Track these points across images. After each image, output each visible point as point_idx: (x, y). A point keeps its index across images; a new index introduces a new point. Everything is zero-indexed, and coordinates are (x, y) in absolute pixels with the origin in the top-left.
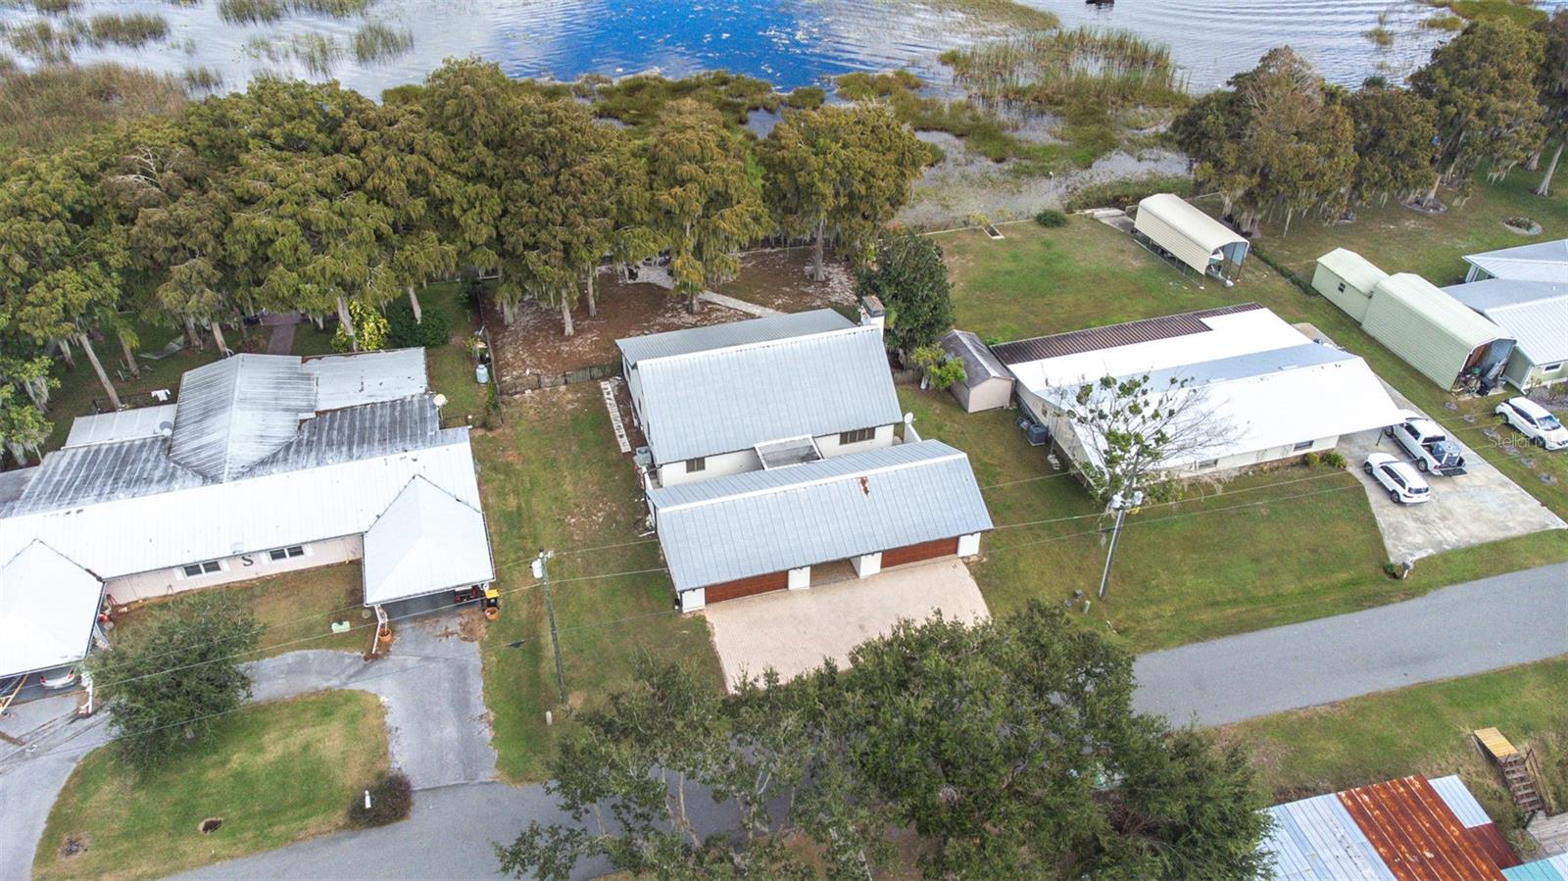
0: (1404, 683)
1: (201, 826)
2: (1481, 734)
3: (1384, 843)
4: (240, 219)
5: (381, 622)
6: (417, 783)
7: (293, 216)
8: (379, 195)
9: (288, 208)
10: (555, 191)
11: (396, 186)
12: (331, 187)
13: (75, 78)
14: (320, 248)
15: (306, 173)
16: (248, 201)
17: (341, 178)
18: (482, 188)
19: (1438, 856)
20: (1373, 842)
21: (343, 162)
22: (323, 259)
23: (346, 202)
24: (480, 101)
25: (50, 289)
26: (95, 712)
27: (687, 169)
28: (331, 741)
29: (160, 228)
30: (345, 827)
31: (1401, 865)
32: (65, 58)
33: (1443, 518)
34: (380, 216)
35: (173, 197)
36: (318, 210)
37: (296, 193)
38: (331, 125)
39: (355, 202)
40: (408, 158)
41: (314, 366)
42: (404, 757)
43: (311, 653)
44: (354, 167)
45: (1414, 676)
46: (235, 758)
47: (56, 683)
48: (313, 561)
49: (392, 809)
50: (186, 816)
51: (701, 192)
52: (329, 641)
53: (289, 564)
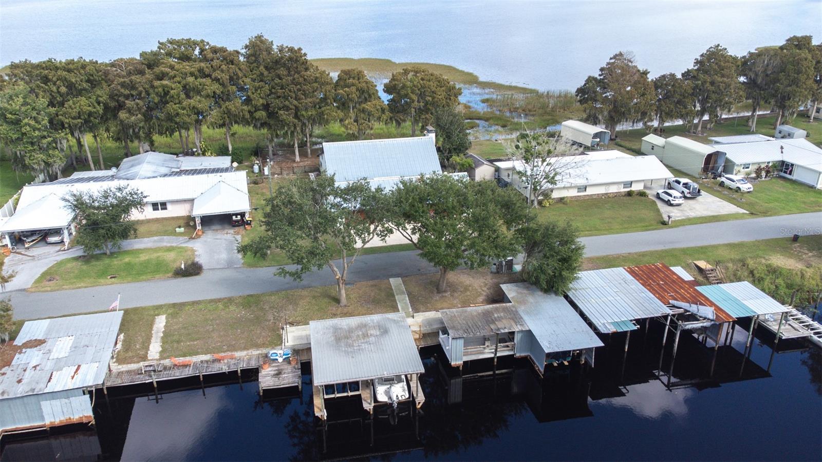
0: (664, 248)
1: (109, 277)
2: (696, 262)
3: (642, 279)
4: (157, 83)
5: (198, 228)
6: (205, 267)
7: (179, 83)
8: (217, 80)
9: (178, 79)
10: (292, 83)
11: (225, 77)
12: (197, 73)
14: (189, 96)
16: (161, 77)
17: (201, 70)
19: (666, 283)
20: (637, 280)
22: (190, 101)
25: (74, 104)
26: (68, 250)
28: (171, 256)
29: (123, 85)
30: (172, 277)
31: (649, 285)
33: (691, 210)
34: (216, 87)
37: (182, 73)
39: (206, 81)
40: (230, 66)
41: (181, 158)
42: (200, 261)
43: (165, 237)
44: (207, 67)
45: (667, 247)
46: (127, 259)
47: (52, 239)
48: (173, 211)
49: (193, 270)
50: (103, 274)
51: (357, 89)
52: (174, 233)
53: (160, 214)
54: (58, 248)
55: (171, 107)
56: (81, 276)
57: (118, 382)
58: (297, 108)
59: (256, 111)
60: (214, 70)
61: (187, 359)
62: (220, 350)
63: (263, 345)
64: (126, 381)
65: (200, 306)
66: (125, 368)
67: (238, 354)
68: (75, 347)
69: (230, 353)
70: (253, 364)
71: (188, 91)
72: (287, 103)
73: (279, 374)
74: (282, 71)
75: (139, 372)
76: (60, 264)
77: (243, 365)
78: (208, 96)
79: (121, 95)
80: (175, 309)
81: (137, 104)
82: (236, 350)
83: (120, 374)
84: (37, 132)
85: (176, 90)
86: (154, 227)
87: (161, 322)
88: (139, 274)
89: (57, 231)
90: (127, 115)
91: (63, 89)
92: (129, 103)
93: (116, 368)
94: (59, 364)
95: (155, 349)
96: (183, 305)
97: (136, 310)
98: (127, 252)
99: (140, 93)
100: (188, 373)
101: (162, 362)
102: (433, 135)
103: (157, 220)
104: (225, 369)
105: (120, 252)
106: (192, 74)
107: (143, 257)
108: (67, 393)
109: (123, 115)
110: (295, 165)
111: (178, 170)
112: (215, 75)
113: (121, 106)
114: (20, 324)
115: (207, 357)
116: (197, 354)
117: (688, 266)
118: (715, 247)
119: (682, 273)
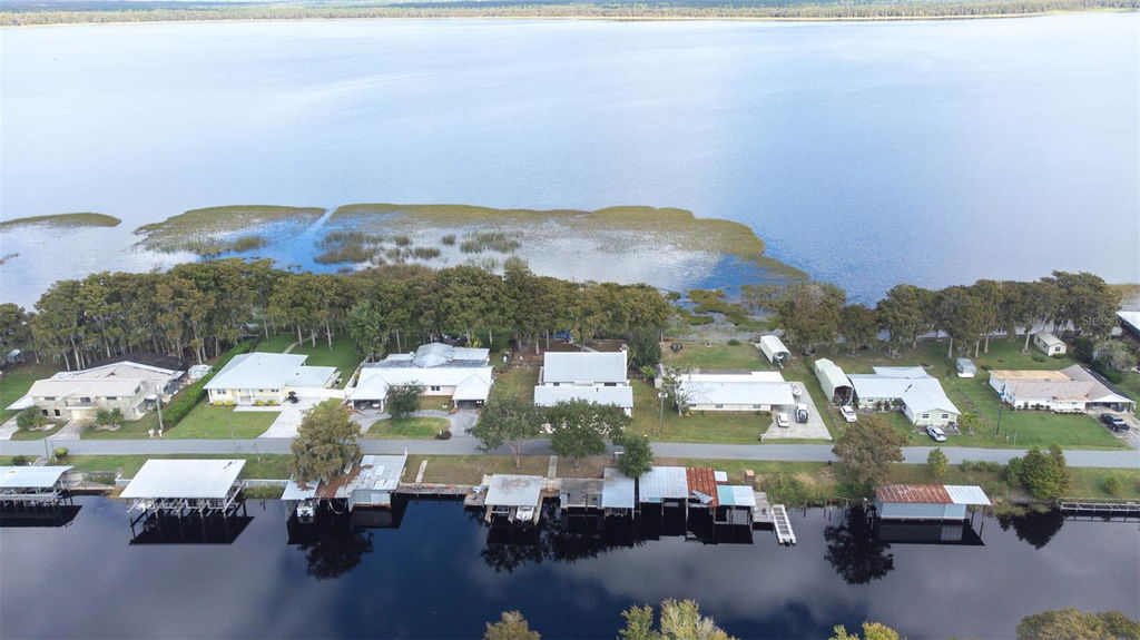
1: (402, 433)
2: (747, 470)
3: (690, 476)
4: (445, 300)
5: (455, 406)
6: (453, 434)
7: (459, 301)
8: (483, 298)
9: (458, 299)
10: (534, 302)
11: (489, 296)
12: (471, 294)
13: (406, 268)
14: (464, 310)
15: (465, 289)
16: (448, 296)
17: (474, 292)
18: (514, 300)
19: (702, 480)
20: (687, 476)
21: (475, 288)
22: (465, 314)
23: (474, 299)
24: (518, 275)
26: (383, 414)
27: (577, 301)
28: (436, 425)
29: (424, 301)
30: (434, 439)
31: (691, 480)
32: (403, 261)
34: (482, 305)
35: (429, 293)
36: (465, 300)
37: (461, 295)
38: (474, 277)
39: (476, 299)
40: (494, 289)
41: (456, 349)
42: (451, 430)
43: (436, 411)
44: (478, 290)
46: (413, 424)
47: (375, 406)
48: (442, 392)
49: (446, 436)
50: (399, 432)
52: (441, 408)
53: (436, 393)
54: (377, 411)
55: (451, 317)
56: (389, 432)
57: (401, 491)
58: (536, 320)
60: (482, 292)
61: (434, 485)
62: (449, 483)
63: (471, 484)
64: (405, 491)
66: (405, 485)
68: (385, 471)
69: (454, 485)
70: (464, 493)
71: (463, 307)
72: (529, 316)
73: (475, 499)
74: (528, 294)
75: (410, 488)
76: (379, 422)
77: (460, 492)
79: (422, 306)
80: (432, 458)
81: (432, 314)
82: (457, 484)
83: (403, 487)
84: (372, 333)
85: (456, 306)
86: (431, 402)
87: (424, 464)
88: (418, 434)
89: (378, 401)
90: (424, 320)
91: (390, 305)
92: (427, 313)
93: (401, 484)
94: (379, 478)
95: (419, 478)
96: (436, 456)
97: (413, 456)
98: (414, 419)
99: (434, 306)
100: (433, 492)
101: (422, 485)
102: (625, 352)
103: (433, 397)
104: (450, 492)
105: (408, 419)
107: (422, 424)
108: (381, 491)
109: (422, 320)
110: (534, 357)
111: (452, 361)
113: (421, 314)
114: (363, 455)
115: (443, 486)
116: (437, 483)
117: (741, 472)
118: (769, 462)
119: (721, 476)
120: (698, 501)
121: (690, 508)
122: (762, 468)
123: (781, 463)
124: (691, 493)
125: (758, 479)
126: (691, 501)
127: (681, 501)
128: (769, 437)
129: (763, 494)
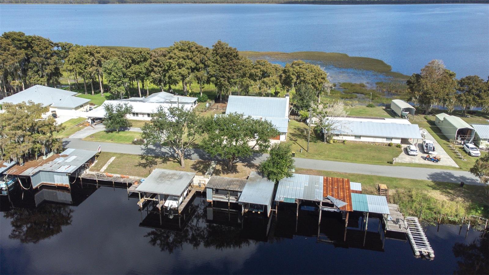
1: (111, 140)
2: (380, 184)
7: (177, 61)
8: (194, 61)
9: (176, 59)
12: (185, 57)
17: (187, 56)
19: (338, 188)
20: (324, 183)
25: (133, 68)
30: (131, 144)
37: (178, 57)
44: (191, 55)
45: (373, 174)
49: (140, 142)
50: (109, 138)
51: (261, 71)
55: (171, 72)
56: (101, 138)
57: (85, 177)
58: (229, 77)
59: (211, 77)
60: (194, 56)
61: (113, 175)
62: (125, 174)
63: (139, 176)
64: (88, 177)
65: (130, 156)
66: (91, 173)
67: (131, 177)
69: (128, 176)
70: (132, 182)
71: (180, 66)
72: (224, 75)
75: (94, 175)
76: (100, 132)
78: (188, 68)
79: (153, 65)
80: (120, 155)
81: (158, 69)
82: (130, 175)
83: (88, 174)
84: (116, 78)
87: (112, 159)
88: (121, 140)
90: (154, 74)
91: (130, 61)
92: (156, 69)
93: (88, 172)
95: (104, 168)
97: (107, 153)
98: (125, 132)
99: (160, 65)
100: (109, 179)
101: (103, 173)
102: (287, 98)
105: (122, 131)
106: (183, 57)
108: (63, 174)
111: (169, 101)
112: (194, 58)
113: (152, 70)
114: (66, 149)
115: (119, 176)
117: (374, 185)
118: (402, 179)
119: (355, 186)
120: (332, 205)
121: (323, 211)
122: (395, 183)
123: (413, 181)
124: (325, 197)
125: (391, 192)
126: (325, 204)
127: (315, 204)
128: (400, 161)
129: (395, 205)
